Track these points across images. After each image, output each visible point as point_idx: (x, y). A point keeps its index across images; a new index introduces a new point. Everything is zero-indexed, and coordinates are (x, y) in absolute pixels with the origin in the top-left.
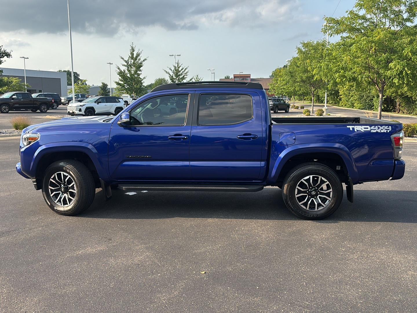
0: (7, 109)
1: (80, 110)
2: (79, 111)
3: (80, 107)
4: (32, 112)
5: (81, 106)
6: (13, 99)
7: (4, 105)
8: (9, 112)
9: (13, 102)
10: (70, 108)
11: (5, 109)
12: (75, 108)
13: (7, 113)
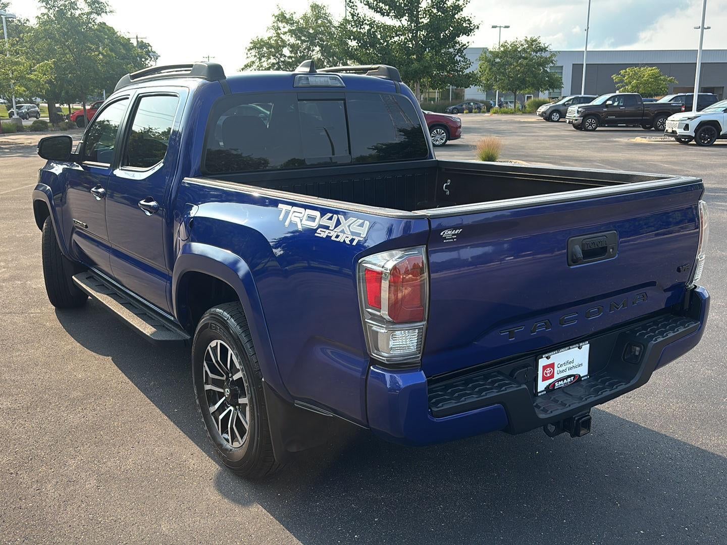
0: (594, 123)
1: (687, 127)
2: (684, 130)
3: (688, 122)
4: (642, 129)
5: (689, 119)
6: (607, 106)
7: (590, 117)
8: (598, 129)
9: (605, 111)
10: (672, 122)
11: (591, 124)
12: (678, 122)
13: (594, 130)
